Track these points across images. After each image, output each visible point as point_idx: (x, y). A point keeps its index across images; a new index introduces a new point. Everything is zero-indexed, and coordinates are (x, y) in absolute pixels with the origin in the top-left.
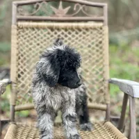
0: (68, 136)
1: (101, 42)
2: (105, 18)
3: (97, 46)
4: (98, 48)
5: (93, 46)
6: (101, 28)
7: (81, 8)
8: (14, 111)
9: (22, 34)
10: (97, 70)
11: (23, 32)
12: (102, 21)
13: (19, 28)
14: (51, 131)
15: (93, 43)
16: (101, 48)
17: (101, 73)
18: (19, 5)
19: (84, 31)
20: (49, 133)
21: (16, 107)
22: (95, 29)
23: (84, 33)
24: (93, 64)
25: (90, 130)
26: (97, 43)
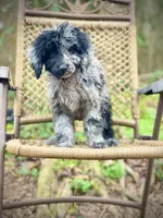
1: (127, 46)
2: (132, 17)
3: (123, 49)
4: (123, 52)
5: (117, 49)
6: (127, 29)
8: (20, 124)
9: (30, 31)
11: (32, 29)
12: (127, 20)
13: (27, 24)
15: (117, 46)
16: (127, 52)
17: (127, 81)
19: (107, 31)
20: (67, 139)
21: (22, 119)
22: (120, 29)
23: (106, 34)
24: (118, 71)
26: (123, 46)
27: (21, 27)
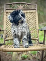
0: (25, 46)
1: (35, 17)
2: (36, 9)
3: (34, 18)
6: (35, 12)
7: (28, 5)
9: (7, 14)
10: (34, 26)
13: (6, 12)
14: (18, 44)
15: (32, 17)
16: (35, 19)
17: (35, 27)
18: (6, 5)
19: (29, 13)
22: (33, 13)
23: (29, 14)
24: (33, 24)
25: (32, 46)
27: (5, 13)
